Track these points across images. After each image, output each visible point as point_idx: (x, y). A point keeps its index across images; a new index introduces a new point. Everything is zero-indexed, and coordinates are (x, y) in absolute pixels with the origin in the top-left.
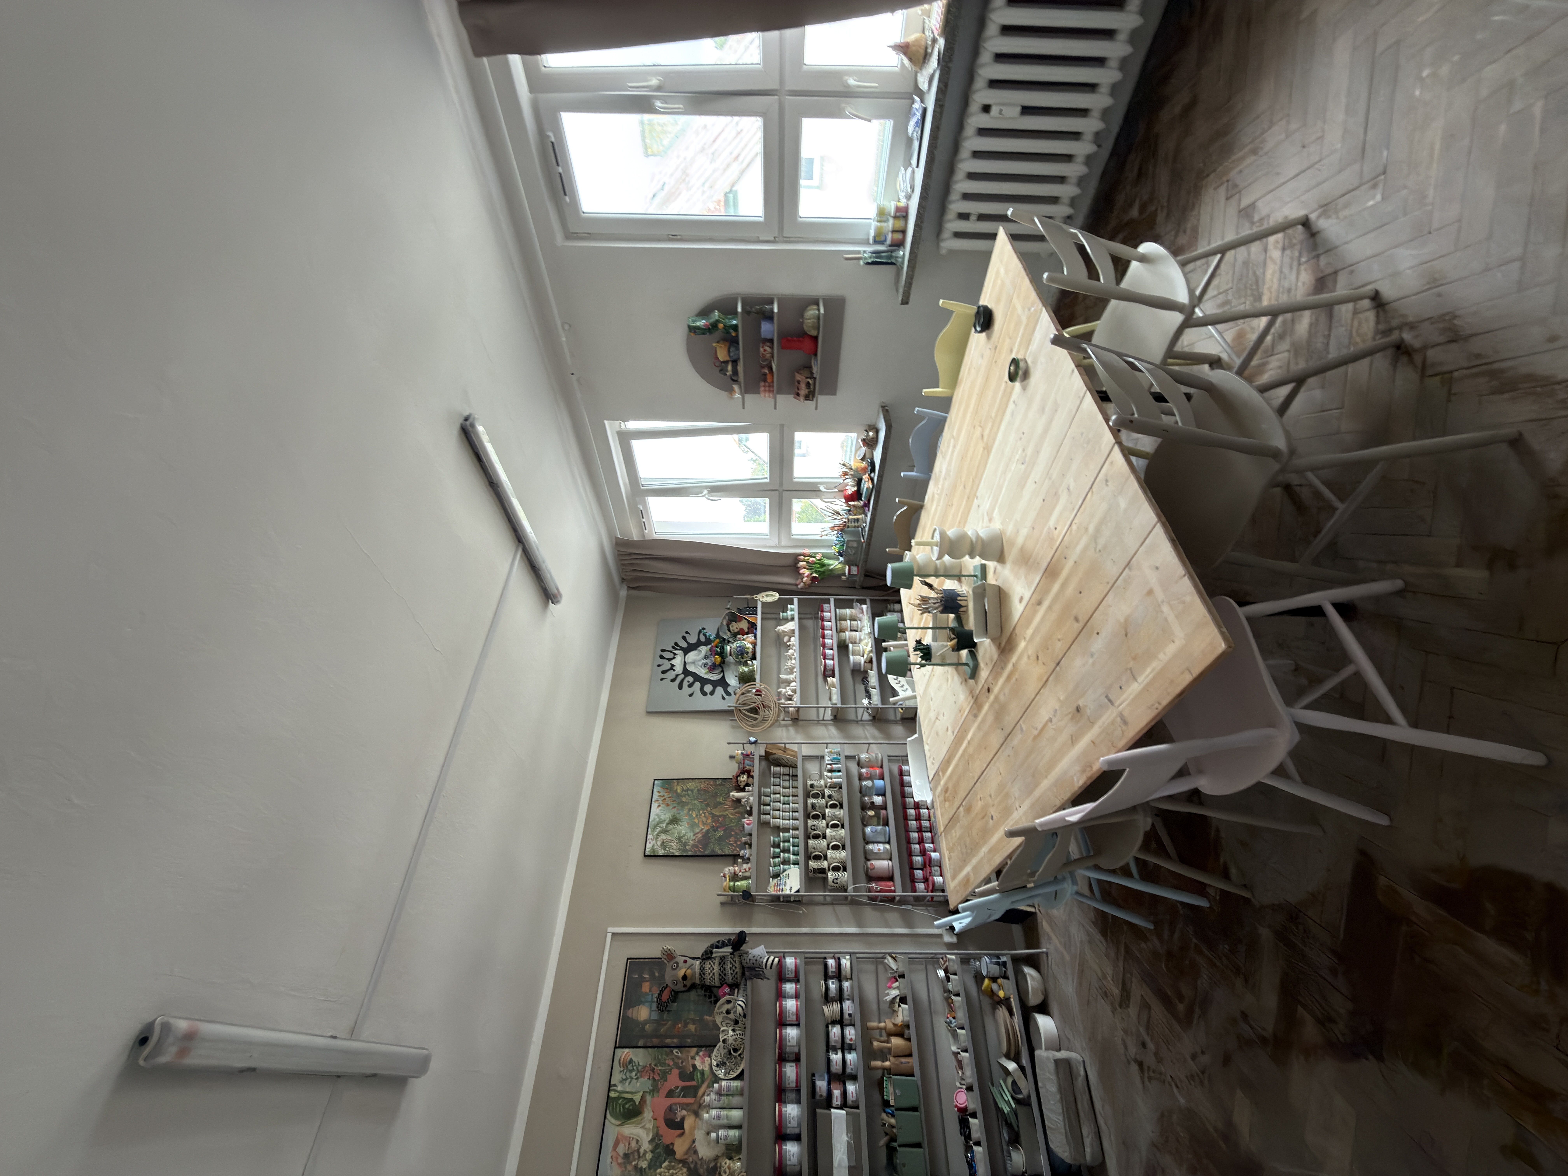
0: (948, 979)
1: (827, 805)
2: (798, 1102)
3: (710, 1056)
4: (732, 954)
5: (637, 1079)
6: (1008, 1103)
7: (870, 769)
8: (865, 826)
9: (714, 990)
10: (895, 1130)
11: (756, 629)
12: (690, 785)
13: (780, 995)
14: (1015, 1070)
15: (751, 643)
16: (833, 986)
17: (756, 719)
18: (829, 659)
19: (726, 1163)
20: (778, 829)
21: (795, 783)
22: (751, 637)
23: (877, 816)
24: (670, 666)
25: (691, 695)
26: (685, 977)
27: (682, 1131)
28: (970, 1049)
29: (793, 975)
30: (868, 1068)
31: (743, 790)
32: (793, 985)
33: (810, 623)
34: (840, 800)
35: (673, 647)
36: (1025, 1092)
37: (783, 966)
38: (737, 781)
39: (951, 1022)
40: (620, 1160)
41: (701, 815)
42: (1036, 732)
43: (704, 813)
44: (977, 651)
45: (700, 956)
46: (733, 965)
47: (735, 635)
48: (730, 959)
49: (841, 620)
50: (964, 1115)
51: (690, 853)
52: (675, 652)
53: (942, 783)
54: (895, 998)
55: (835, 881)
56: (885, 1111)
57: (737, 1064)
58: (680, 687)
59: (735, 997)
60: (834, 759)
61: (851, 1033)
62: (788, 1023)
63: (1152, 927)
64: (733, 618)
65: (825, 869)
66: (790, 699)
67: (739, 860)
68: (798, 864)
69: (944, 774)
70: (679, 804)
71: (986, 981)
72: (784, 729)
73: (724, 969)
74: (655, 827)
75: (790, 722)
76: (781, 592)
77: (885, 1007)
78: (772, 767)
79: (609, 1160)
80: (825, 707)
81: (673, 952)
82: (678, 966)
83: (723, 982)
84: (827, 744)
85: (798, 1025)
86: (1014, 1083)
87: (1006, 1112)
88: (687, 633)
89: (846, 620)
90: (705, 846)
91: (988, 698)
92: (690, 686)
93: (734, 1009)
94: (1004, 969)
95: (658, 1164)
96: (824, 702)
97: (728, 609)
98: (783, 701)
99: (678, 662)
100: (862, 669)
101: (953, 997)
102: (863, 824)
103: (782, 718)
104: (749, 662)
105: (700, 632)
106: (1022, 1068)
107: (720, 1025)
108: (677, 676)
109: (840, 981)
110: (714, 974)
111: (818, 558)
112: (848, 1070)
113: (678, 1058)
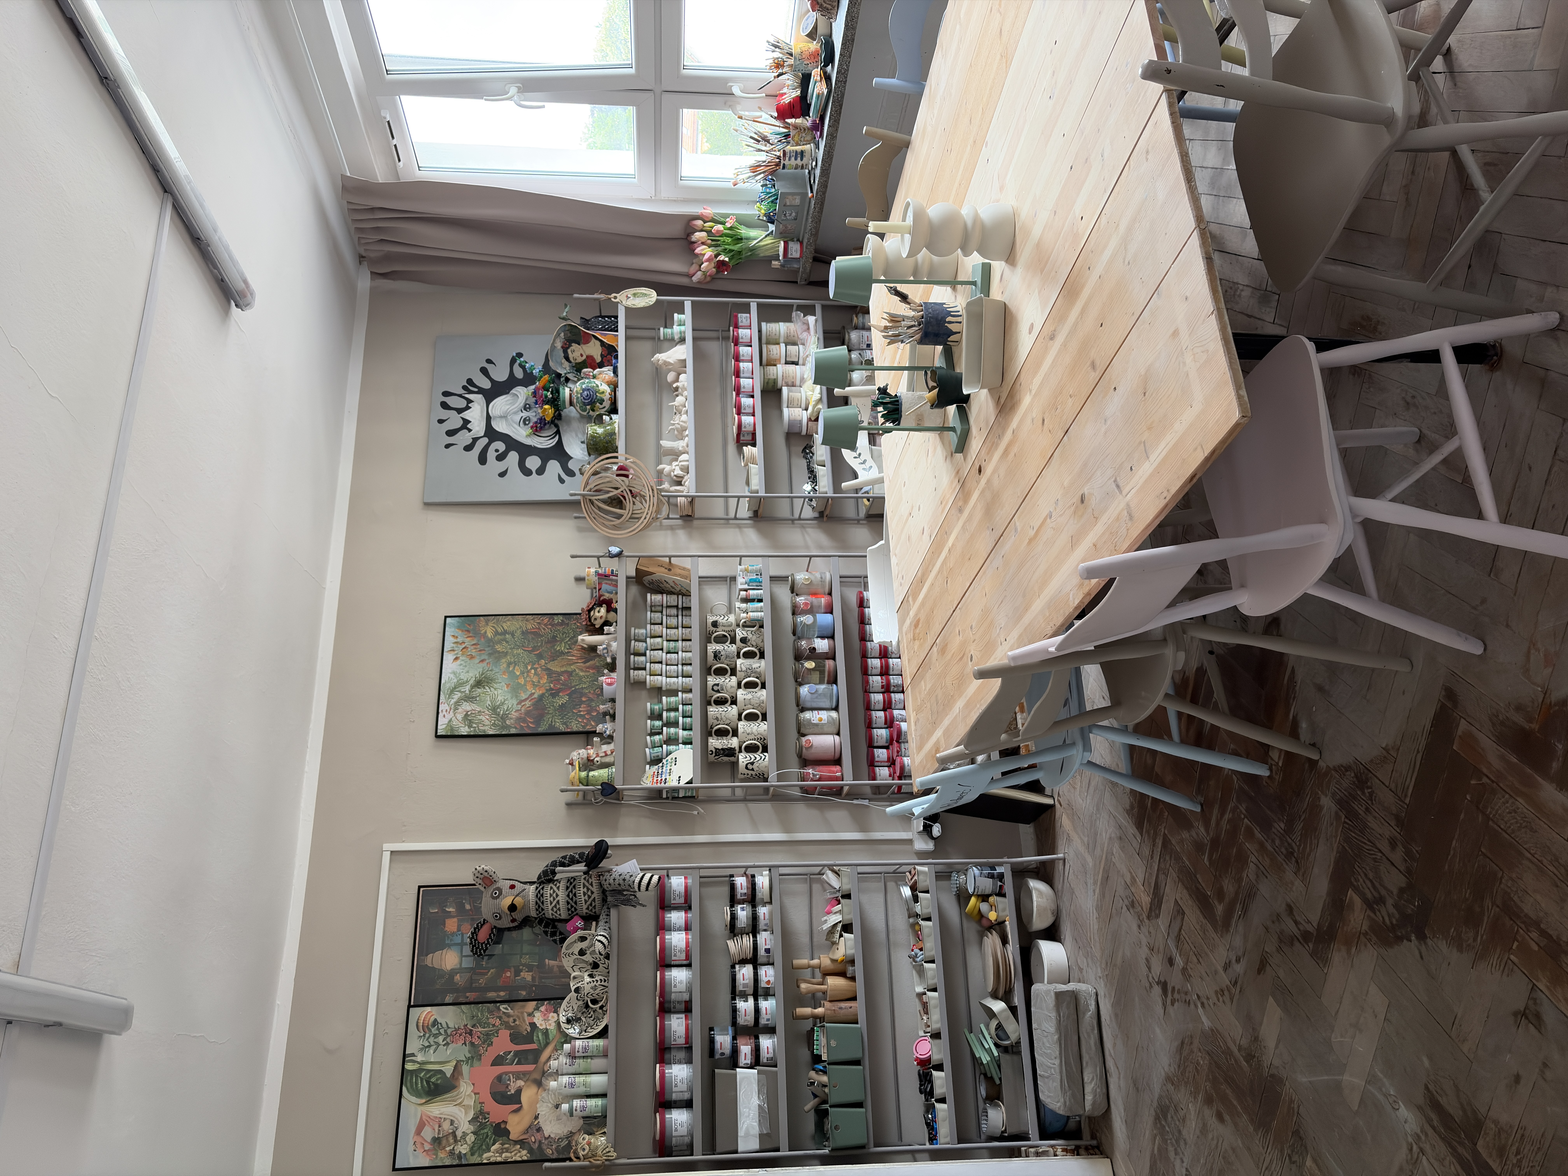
0: (916, 899)
1: (738, 653)
2: (689, 1061)
3: (556, 1011)
4: (585, 873)
5: (447, 1044)
6: (989, 1051)
7: (809, 598)
8: (801, 684)
9: (559, 925)
10: (827, 1090)
11: (616, 357)
12: (508, 625)
13: (662, 927)
14: (1003, 1011)
15: (609, 384)
16: (743, 913)
17: (619, 516)
18: (747, 414)
19: (584, 1139)
20: (659, 692)
21: (686, 621)
22: (607, 372)
23: (819, 669)
24: (461, 422)
25: (502, 474)
26: (513, 908)
27: (518, 1106)
28: (941, 987)
29: (682, 900)
30: (791, 1018)
31: (600, 631)
32: (682, 914)
33: (713, 348)
34: (761, 645)
35: (464, 388)
36: (1013, 1037)
37: (667, 889)
38: (590, 618)
39: (916, 954)
40: (427, 1147)
41: (529, 672)
42: (1032, 533)
43: (536, 669)
44: (969, 409)
45: (535, 880)
46: (588, 889)
47: (578, 368)
48: (583, 881)
49: (768, 343)
50: (926, 1068)
51: (513, 731)
52: (471, 396)
53: (912, 614)
54: (835, 925)
55: (750, 767)
56: (814, 1070)
57: (597, 1019)
58: (483, 459)
59: (593, 932)
60: (751, 581)
61: (767, 974)
62: (673, 963)
63: (1198, 809)
64: (574, 336)
65: (734, 749)
66: (679, 483)
67: (595, 739)
68: (691, 743)
69: (914, 600)
70: (490, 655)
71: (973, 900)
72: (669, 532)
73: (575, 895)
74: (452, 691)
75: (679, 522)
76: (661, 288)
77: (819, 939)
78: (649, 595)
79: (412, 1147)
80: (739, 497)
81: (492, 873)
82: (501, 893)
83: (573, 912)
84: (741, 557)
85: (689, 966)
86: (999, 1027)
87: (985, 1062)
88: (489, 361)
89: (778, 344)
90: (539, 720)
91: (978, 482)
92: (501, 457)
93: (591, 949)
94: (999, 883)
95: (484, 1147)
96: (737, 488)
97: (564, 319)
98: (666, 486)
99: (476, 414)
100: (804, 432)
101: (922, 923)
102: (796, 681)
103: (664, 513)
104: (606, 418)
105: (513, 361)
106: (1013, 1010)
107: (570, 970)
108: (475, 440)
109: (754, 906)
110: (558, 902)
111: (728, 225)
112: (763, 1021)
113: (508, 1015)
